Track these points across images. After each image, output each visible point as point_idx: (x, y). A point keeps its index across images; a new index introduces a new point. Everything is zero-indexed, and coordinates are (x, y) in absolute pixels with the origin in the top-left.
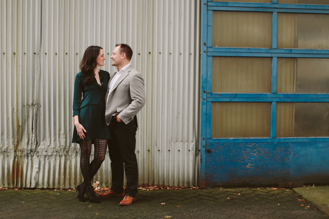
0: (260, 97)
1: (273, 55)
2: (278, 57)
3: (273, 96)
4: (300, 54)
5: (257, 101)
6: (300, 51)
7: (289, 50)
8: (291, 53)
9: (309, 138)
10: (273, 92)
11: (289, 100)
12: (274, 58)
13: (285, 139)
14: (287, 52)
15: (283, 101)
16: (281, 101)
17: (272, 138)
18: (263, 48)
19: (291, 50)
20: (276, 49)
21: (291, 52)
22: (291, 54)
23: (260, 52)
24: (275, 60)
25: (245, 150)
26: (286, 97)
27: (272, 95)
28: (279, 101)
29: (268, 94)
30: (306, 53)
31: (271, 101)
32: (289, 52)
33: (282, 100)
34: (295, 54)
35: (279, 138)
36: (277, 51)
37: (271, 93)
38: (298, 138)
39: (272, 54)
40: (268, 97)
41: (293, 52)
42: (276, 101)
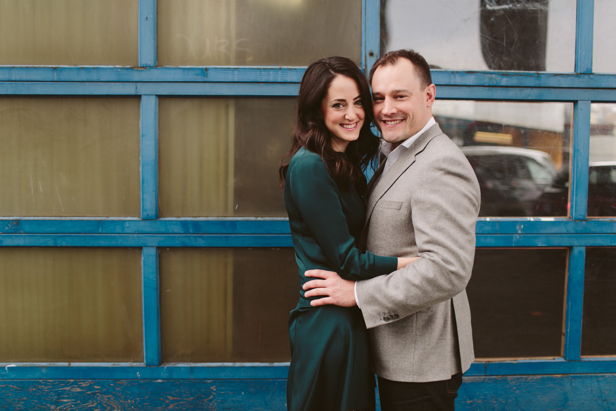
0: (100, 230)
1: (142, 89)
2: (160, 97)
3: (147, 226)
4: (236, 85)
5: (90, 245)
6: (236, 72)
7: (197, 72)
8: (206, 79)
9: (276, 364)
10: (145, 214)
11: (200, 242)
12: (143, 98)
13: (192, 368)
14: (190, 77)
15: (182, 245)
16: (175, 245)
17: (148, 365)
18: (106, 67)
19: (206, 69)
20: (151, 67)
21: (206, 76)
22: (207, 84)
23: (95, 78)
24: (149, 106)
25: (57, 403)
26: (191, 231)
27: (143, 223)
28: (168, 243)
29: (126, 221)
30: (259, 80)
31: (137, 245)
32: (200, 79)
33: (177, 243)
34: (220, 84)
35: (171, 365)
36: (156, 74)
37: (139, 217)
38: (238, 364)
39: (138, 84)
40: (127, 230)
41: (212, 76)
42: (157, 245)
